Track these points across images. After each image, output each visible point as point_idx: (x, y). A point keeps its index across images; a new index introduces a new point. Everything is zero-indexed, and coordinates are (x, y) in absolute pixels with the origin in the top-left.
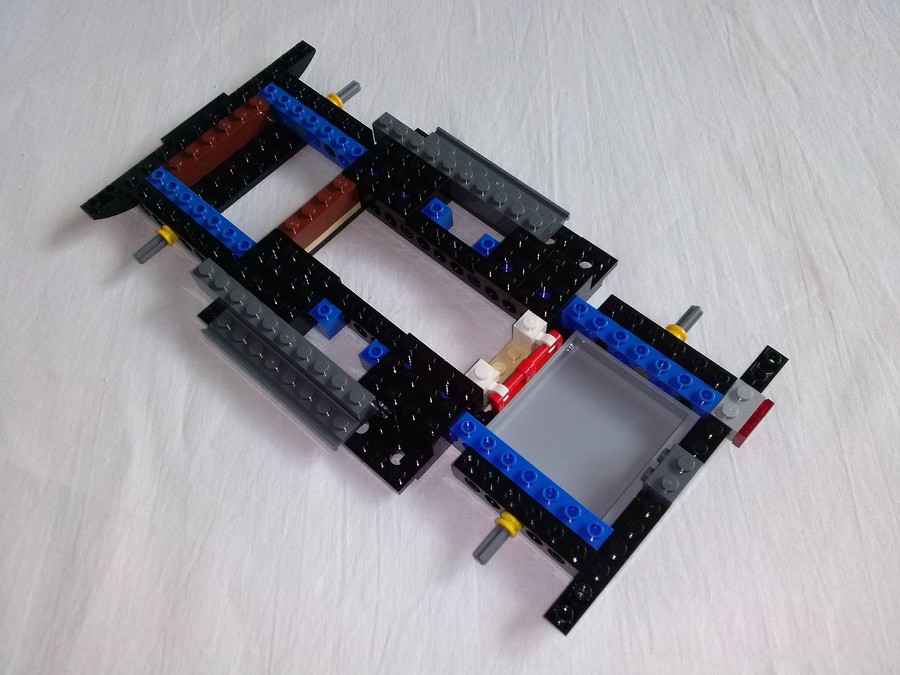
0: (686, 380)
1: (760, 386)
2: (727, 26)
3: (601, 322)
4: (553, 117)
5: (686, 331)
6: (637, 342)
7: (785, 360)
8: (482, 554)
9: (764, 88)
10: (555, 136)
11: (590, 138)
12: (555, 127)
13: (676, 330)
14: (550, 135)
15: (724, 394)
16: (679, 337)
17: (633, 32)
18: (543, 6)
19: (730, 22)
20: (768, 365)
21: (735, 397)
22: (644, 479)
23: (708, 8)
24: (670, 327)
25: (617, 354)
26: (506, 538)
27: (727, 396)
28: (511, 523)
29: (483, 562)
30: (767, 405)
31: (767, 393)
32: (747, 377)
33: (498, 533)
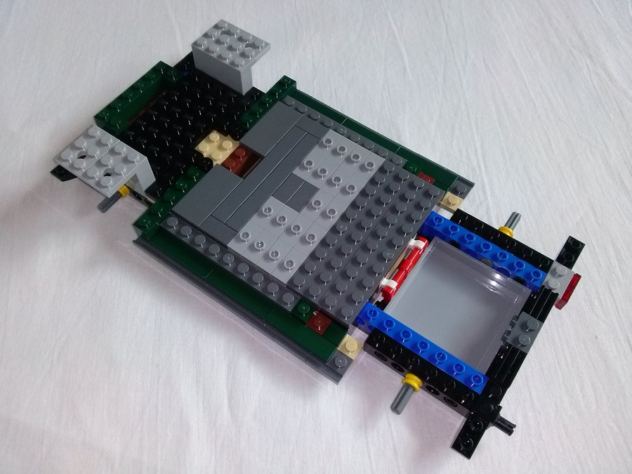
0: (520, 265)
1: (570, 265)
2: (587, 65)
3: (454, 228)
4: (476, 138)
5: (513, 230)
6: (482, 241)
7: (583, 245)
8: (396, 407)
9: (621, 112)
10: (479, 151)
11: (506, 153)
12: (478, 145)
13: (506, 230)
14: (476, 151)
15: (547, 273)
16: (508, 234)
17: (522, 70)
18: (453, 50)
19: (588, 62)
20: (572, 250)
21: (554, 273)
22: (504, 339)
23: (571, 52)
24: (501, 228)
25: (468, 251)
26: (412, 393)
27: (549, 273)
28: (415, 381)
29: (398, 413)
30: (577, 278)
31: (575, 270)
32: (560, 260)
33: (406, 390)
